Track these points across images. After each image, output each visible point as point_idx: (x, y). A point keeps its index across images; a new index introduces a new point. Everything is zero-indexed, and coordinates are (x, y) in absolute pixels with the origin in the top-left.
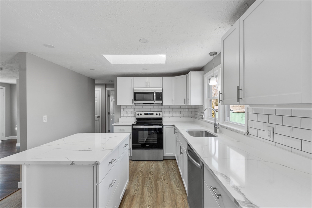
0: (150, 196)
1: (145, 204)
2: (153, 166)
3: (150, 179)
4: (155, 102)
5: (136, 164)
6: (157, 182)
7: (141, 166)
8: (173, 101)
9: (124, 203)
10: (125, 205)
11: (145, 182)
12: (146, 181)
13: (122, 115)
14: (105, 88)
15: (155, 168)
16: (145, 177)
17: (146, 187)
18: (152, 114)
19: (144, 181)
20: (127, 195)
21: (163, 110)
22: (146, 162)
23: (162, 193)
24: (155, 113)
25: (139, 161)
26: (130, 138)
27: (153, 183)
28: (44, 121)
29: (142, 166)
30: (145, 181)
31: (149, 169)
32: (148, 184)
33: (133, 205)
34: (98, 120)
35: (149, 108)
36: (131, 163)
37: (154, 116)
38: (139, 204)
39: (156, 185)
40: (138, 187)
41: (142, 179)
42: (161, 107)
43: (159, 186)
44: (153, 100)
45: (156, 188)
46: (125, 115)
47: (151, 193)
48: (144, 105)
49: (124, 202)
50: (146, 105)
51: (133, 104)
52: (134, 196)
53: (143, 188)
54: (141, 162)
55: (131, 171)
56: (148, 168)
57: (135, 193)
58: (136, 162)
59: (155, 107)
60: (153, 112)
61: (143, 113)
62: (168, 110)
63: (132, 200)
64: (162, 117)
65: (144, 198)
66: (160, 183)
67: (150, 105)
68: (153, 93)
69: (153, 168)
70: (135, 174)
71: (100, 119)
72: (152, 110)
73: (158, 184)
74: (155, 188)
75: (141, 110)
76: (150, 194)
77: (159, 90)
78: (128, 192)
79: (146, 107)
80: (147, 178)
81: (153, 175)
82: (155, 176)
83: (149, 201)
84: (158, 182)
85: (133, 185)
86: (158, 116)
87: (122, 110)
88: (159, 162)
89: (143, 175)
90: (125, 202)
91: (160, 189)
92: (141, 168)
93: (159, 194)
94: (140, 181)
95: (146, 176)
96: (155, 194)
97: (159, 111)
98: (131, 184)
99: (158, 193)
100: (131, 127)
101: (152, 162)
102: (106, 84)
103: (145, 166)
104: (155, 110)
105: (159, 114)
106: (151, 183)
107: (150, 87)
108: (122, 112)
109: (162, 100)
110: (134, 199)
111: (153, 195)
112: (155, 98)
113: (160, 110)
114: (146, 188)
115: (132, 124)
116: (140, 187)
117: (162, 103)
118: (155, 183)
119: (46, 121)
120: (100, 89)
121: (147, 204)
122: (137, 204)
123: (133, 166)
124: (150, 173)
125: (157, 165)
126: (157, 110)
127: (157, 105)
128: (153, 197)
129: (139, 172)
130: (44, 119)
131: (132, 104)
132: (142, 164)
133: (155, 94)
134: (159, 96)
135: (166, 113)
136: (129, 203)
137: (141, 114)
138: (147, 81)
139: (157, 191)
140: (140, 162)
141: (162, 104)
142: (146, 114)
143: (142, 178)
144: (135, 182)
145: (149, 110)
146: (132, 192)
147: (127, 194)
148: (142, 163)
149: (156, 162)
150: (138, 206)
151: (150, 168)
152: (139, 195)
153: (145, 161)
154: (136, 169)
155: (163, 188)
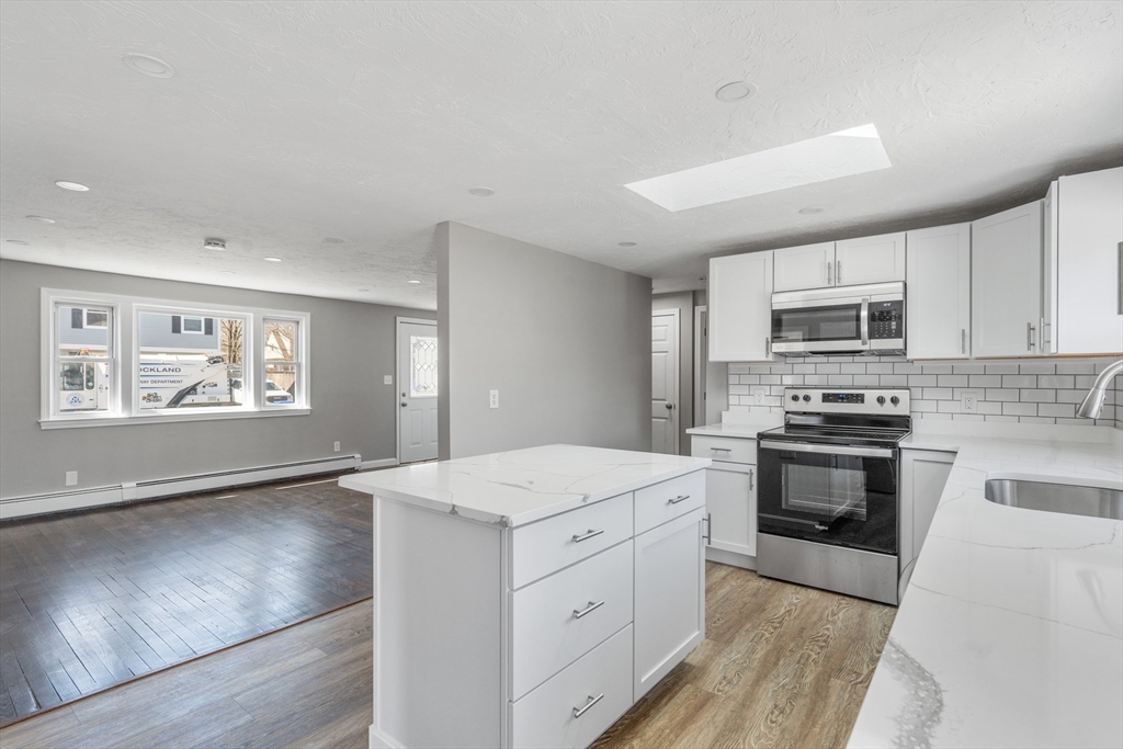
0: (772, 722)
1: (741, 741)
2: (841, 615)
3: (803, 662)
4: (866, 347)
5: (769, 590)
6: (828, 681)
7: (786, 603)
8: (967, 337)
9: (666, 708)
10: (667, 716)
11: (776, 664)
12: (781, 662)
13: (733, 400)
14: (695, 304)
15: (846, 627)
16: (782, 648)
17: (772, 685)
18: (859, 399)
19: (773, 659)
20: (689, 686)
21: (913, 381)
22: (814, 594)
23: (833, 732)
24: (871, 396)
25: (785, 585)
26: (751, 486)
27: (809, 679)
28: (492, 406)
29: (790, 604)
30: (778, 659)
31: (815, 623)
32: (784, 676)
33: (694, 726)
34: (670, 418)
35: (845, 375)
36: (750, 583)
37: (870, 407)
38: (718, 730)
39: (820, 691)
40: (738, 673)
41: (768, 652)
42: (901, 368)
43: (833, 699)
44: (858, 336)
45: (814, 703)
46: (746, 400)
47: (782, 712)
48: (823, 359)
49: (666, 704)
50: (832, 359)
51: (770, 358)
52: (709, 698)
53: (757, 682)
54: (792, 588)
55: (737, 612)
56: (815, 618)
57: (719, 691)
58: (770, 582)
59: (873, 368)
60: (866, 388)
61: (816, 395)
62: (943, 381)
63: (700, 707)
64: (907, 413)
65: (744, 719)
66: (843, 689)
67: (849, 359)
68: (858, 307)
69: (834, 623)
70: (748, 626)
71: (676, 412)
72: (860, 381)
73: (831, 690)
74: (808, 700)
75: (810, 380)
76: (777, 713)
77: (888, 293)
78: (696, 677)
79: (834, 368)
80: (791, 651)
81: (825, 650)
82: (827, 658)
83: (759, 738)
84: (836, 683)
85: (723, 660)
86: (888, 409)
87: (733, 379)
88: (874, 605)
89: (779, 637)
90: (669, 704)
91: (830, 714)
92: (783, 611)
93: (817, 730)
94: (760, 654)
95: (792, 645)
96: (798, 724)
97: (894, 388)
98: (720, 652)
99: (814, 725)
100: (754, 445)
101: (841, 597)
102: (694, 292)
103: (803, 607)
104: (873, 381)
105: (895, 400)
106: (800, 675)
107: (844, 282)
108: (732, 390)
109: (899, 334)
110: (706, 708)
111: (786, 724)
112: (864, 328)
113: (902, 381)
114: (769, 687)
115: (759, 434)
116: (749, 676)
117: (902, 347)
118: (817, 680)
119: (497, 406)
120: (676, 311)
121: (750, 744)
122: (712, 729)
123: (755, 595)
124: (814, 640)
125: (861, 615)
126: (886, 381)
127: (883, 359)
128: (783, 731)
129: (770, 621)
130: (491, 399)
131: (764, 359)
132: (791, 596)
133: (864, 314)
134: (887, 319)
135: (928, 394)
136: (682, 712)
137: (807, 398)
138: (830, 259)
139: (812, 715)
140: (789, 586)
141: (904, 352)
142: (826, 398)
143: (770, 647)
144: (736, 652)
145: (847, 381)
146: (711, 682)
147: (687, 683)
148: (797, 593)
149: (861, 602)
150: (711, 736)
151: (820, 619)
152: (733, 703)
153: (810, 590)
154: (761, 609)
155: (846, 714)
